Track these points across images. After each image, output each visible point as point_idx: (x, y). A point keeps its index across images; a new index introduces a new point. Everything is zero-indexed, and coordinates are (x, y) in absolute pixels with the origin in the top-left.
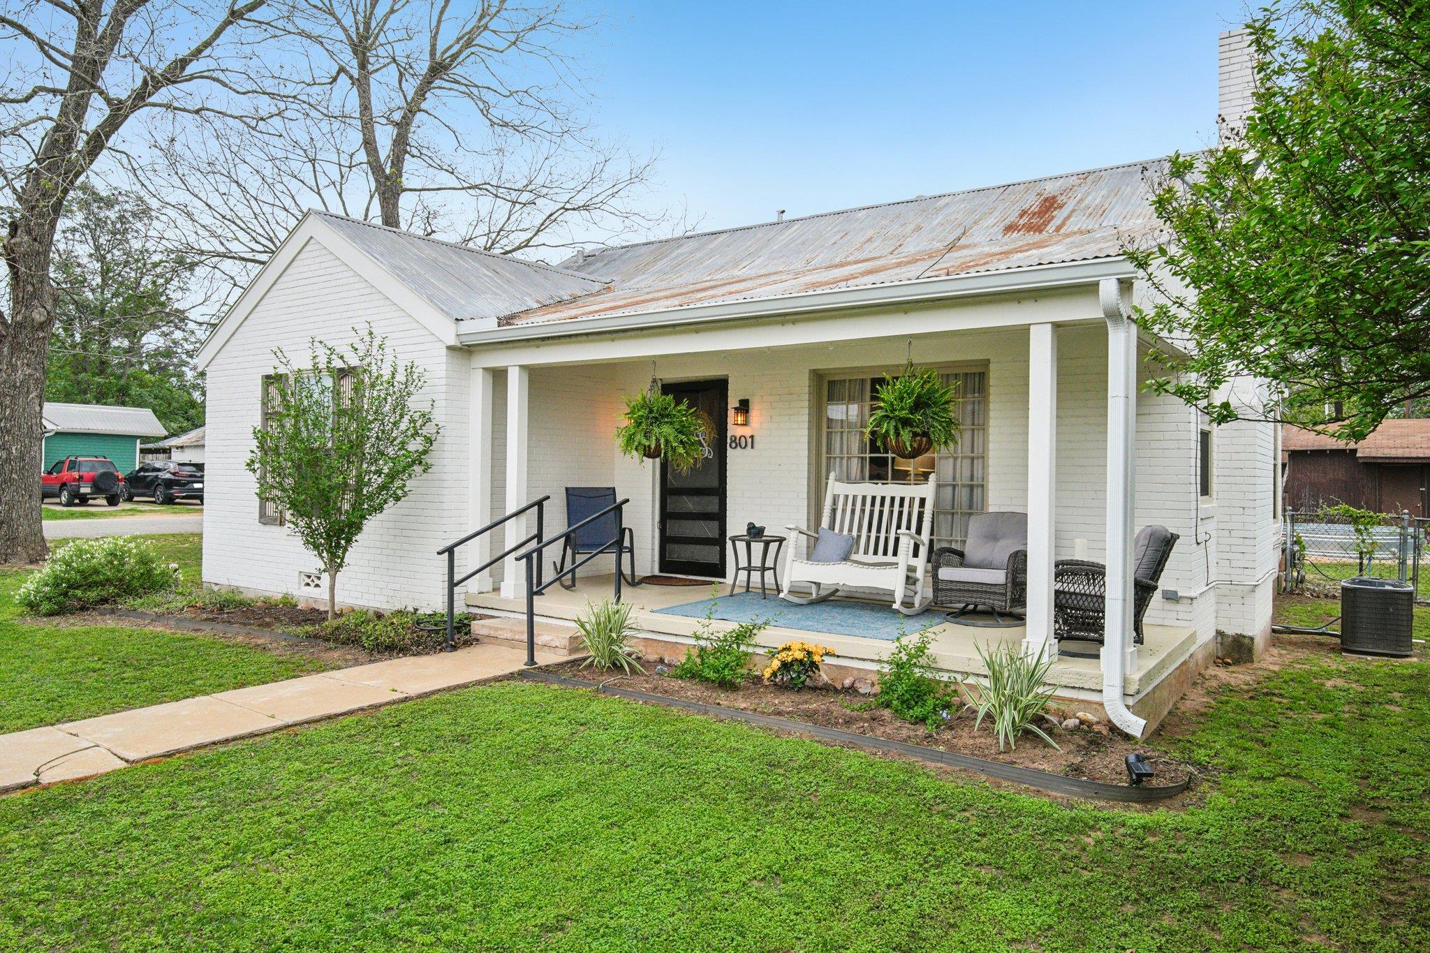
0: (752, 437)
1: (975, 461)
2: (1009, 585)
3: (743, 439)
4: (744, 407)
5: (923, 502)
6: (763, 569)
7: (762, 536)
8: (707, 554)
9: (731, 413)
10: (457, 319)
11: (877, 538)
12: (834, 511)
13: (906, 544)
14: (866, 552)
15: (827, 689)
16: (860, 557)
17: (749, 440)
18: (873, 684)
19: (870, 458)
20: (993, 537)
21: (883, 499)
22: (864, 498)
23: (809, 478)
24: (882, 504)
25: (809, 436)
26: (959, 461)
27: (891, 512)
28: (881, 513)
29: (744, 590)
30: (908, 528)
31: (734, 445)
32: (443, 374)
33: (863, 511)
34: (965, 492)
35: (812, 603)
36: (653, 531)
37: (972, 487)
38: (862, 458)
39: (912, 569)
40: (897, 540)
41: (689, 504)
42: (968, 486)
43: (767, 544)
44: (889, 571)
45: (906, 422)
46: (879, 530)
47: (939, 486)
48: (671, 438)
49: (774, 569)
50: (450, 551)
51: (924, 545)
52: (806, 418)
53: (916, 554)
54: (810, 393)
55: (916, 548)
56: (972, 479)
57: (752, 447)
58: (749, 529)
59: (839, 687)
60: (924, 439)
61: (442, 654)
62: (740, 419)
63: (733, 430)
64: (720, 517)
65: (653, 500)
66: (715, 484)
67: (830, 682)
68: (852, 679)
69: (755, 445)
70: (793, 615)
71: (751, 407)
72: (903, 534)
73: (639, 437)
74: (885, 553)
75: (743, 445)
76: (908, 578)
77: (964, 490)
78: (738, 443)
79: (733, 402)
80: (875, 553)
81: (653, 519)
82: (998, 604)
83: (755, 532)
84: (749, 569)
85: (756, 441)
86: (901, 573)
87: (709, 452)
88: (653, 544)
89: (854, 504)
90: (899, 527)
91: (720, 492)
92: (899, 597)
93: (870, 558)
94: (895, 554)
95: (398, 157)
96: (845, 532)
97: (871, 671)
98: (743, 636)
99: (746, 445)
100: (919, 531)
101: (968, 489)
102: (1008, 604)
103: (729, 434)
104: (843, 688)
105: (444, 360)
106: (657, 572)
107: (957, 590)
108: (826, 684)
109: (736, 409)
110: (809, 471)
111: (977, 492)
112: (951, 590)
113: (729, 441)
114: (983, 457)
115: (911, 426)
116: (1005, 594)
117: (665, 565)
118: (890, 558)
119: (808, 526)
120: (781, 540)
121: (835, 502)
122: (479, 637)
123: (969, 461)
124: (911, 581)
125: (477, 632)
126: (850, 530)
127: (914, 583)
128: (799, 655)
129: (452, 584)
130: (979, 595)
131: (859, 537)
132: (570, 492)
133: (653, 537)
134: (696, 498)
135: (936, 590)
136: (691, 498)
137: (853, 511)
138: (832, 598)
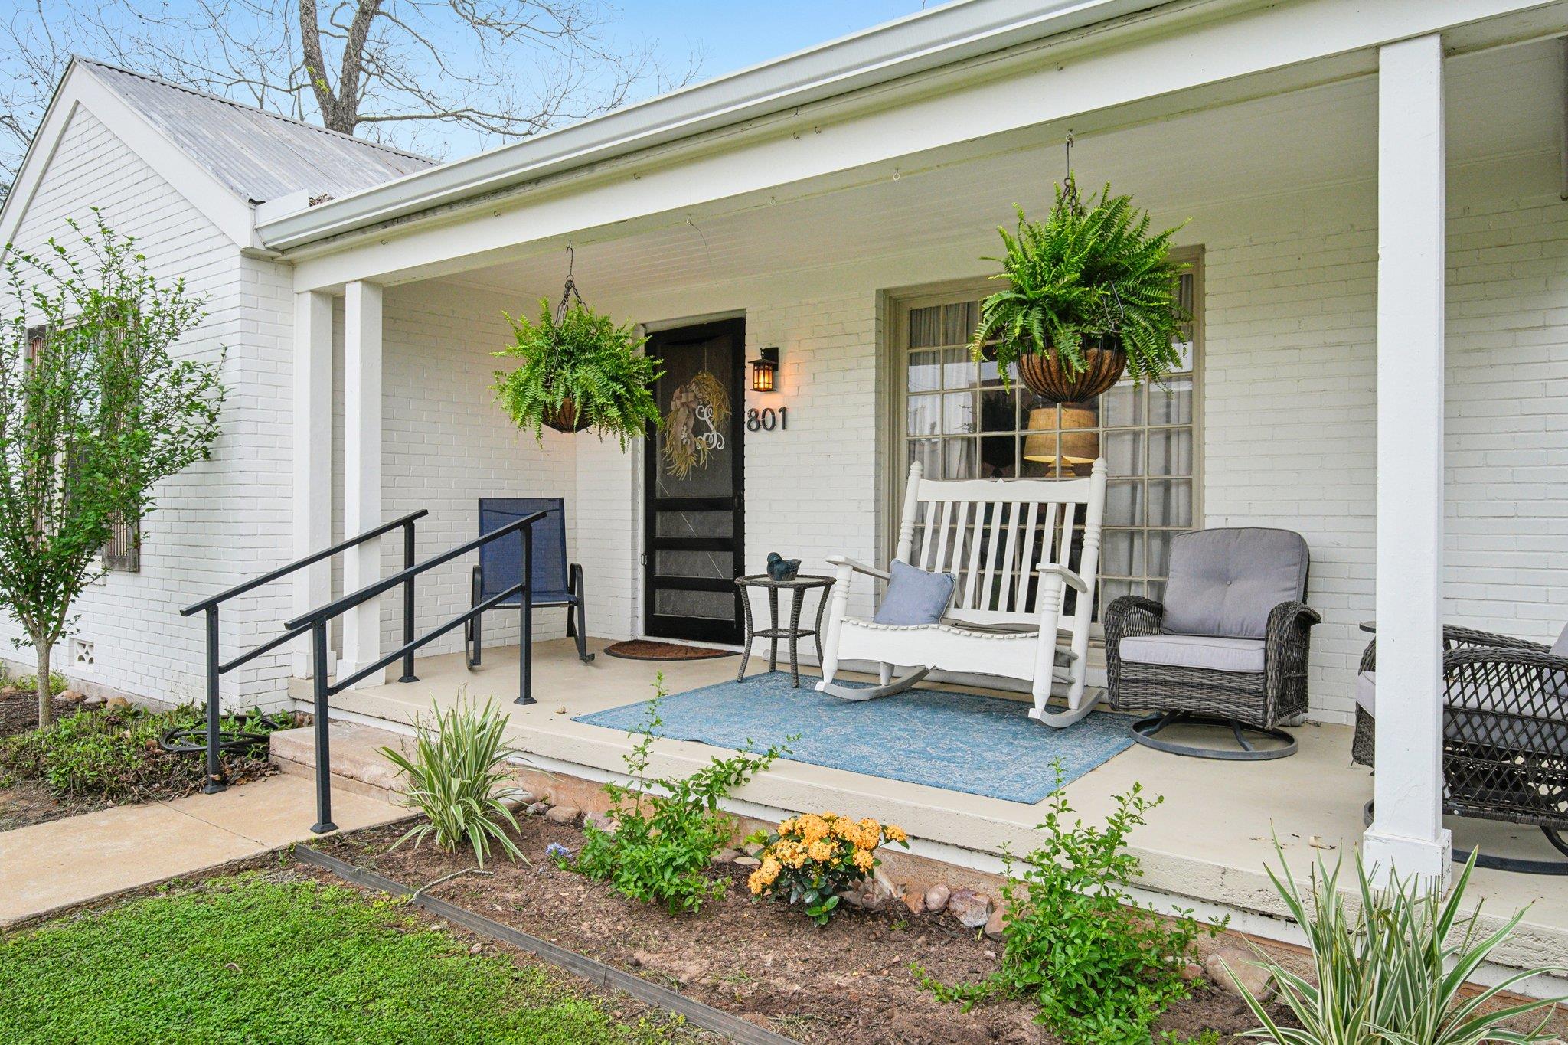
0: (783, 410)
1: (1174, 440)
2: (1272, 674)
3: (769, 415)
4: (771, 360)
5: (1081, 510)
6: (796, 634)
7: (795, 576)
8: (715, 607)
9: (749, 370)
10: (251, 201)
11: (997, 579)
12: (919, 532)
13: (1051, 589)
14: (976, 605)
15: (890, 913)
16: (965, 614)
17: (779, 416)
18: (992, 907)
19: (983, 439)
20: (1222, 577)
21: (1007, 507)
22: (972, 506)
23: (877, 477)
24: (1005, 519)
25: (877, 404)
26: (1144, 438)
27: (1022, 534)
28: (1003, 534)
29: (767, 669)
30: (1053, 559)
31: (754, 425)
32: (236, 300)
33: (970, 531)
34: (1155, 494)
35: (878, 698)
36: (634, 569)
37: (1167, 486)
38: (969, 440)
39: (1064, 636)
40: (1033, 582)
41: (690, 525)
42: (1160, 483)
43: (800, 591)
44: (1019, 644)
45: (1067, 311)
46: (999, 565)
47: (1109, 486)
48: (594, 390)
49: (816, 633)
50: (211, 607)
51: (1085, 591)
52: (872, 374)
53: (1069, 609)
54: (878, 332)
55: (1071, 595)
56: (1167, 471)
57: (784, 428)
58: (771, 565)
59: (916, 907)
60: (1108, 353)
61: (196, 797)
62: (764, 381)
63: (754, 401)
64: (735, 545)
65: (634, 520)
66: (727, 491)
67: (898, 894)
68: (944, 891)
69: (790, 424)
70: (837, 728)
71: (781, 361)
72: (1047, 572)
73: (536, 390)
74: (1011, 607)
75: (769, 424)
76: (1057, 653)
77: (1152, 490)
78: (761, 421)
79: (753, 353)
80: (994, 606)
81: (634, 549)
82: (1247, 712)
83: (782, 570)
84: (774, 634)
85: (791, 415)
86: (1044, 646)
87: (719, 440)
88: (634, 589)
89: (954, 519)
90: (1036, 559)
91: (734, 504)
92: (1041, 693)
93: (984, 616)
94: (1030, 608)
95: (349, 75)
96: (939, 568)
97: (987, 875)
98: (724, 779)
99: (774, 425)
100: (1075, 565)
101: (1161, 489)
102: (1271, 713)
103: (747, 409)
104: (926, 910)
105: (237, 275)
106: (641, 635)
107: (1158, 682)
108: (889, 901)
109: (756, 363)
110: (877, 464)
111: (1179, 495)
112: (1146, 682)
113: (747, 419)
114: (1190, 432)
115: (1079, 321)
116: (1263, 694)
117: (654, 624)
118: (1020, 617)
119: (877, 559)
120: (828, 583)
121: (921, 516)
122: (280, 761)
123: (1161, 437)
124: (1061, 659)
125: (278, 752)
126: (948, 565)
127: (1068, 664)
128: (821, 851)
129: (215, 670)
130: (1205, 694)
131: (964, 576)
132: (485, 507)
133: (634, 579)
134: (698, 516)
135: (1115, 680)
136: (690, 514)
137: (952, 532)
138: (918, 685)
